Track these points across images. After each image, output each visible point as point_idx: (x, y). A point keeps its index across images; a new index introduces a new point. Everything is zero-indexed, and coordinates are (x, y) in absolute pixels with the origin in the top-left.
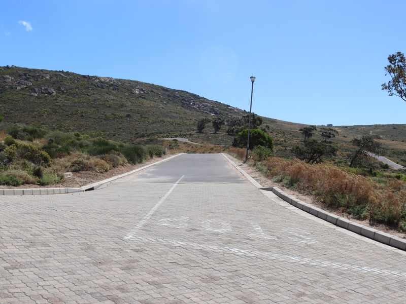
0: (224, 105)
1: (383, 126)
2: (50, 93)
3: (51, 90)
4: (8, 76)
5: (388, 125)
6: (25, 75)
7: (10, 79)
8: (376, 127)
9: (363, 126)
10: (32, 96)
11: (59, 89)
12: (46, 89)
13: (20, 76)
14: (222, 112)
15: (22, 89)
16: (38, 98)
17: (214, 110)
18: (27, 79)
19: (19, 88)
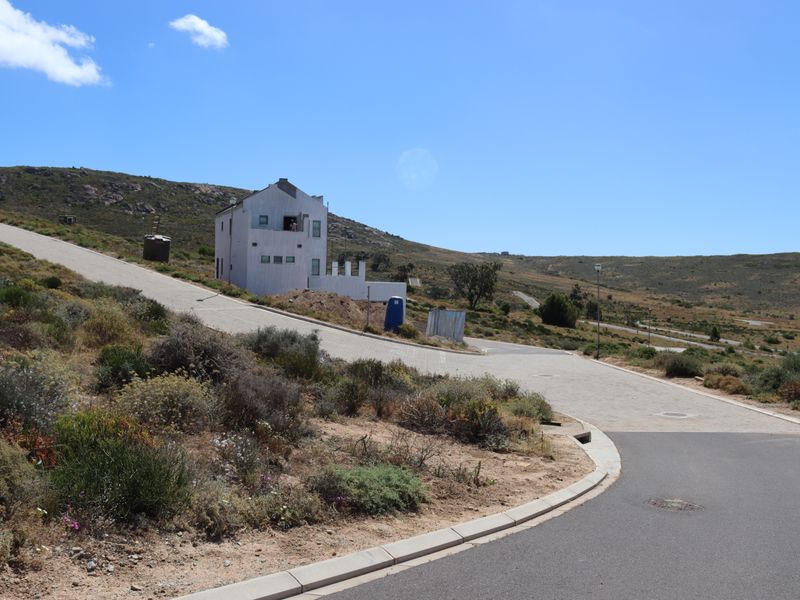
0: (359, 224)
1: (569, 258)
2: (148, 211)
3: (149, 207)
4: (89, 186)
5: (575, 257)
6: (111, 185)
7: (93, 190)
8: (560, 259)
9: (542, 258)
10: (126, 214)
11: (158, 206)
12: (142, 206)
13: (104, 186)
14: (358, 235)
15: (112, 204)
16: (135, 216)
17: (347, 233)
18: (115, 191)
19: (107, 203)
